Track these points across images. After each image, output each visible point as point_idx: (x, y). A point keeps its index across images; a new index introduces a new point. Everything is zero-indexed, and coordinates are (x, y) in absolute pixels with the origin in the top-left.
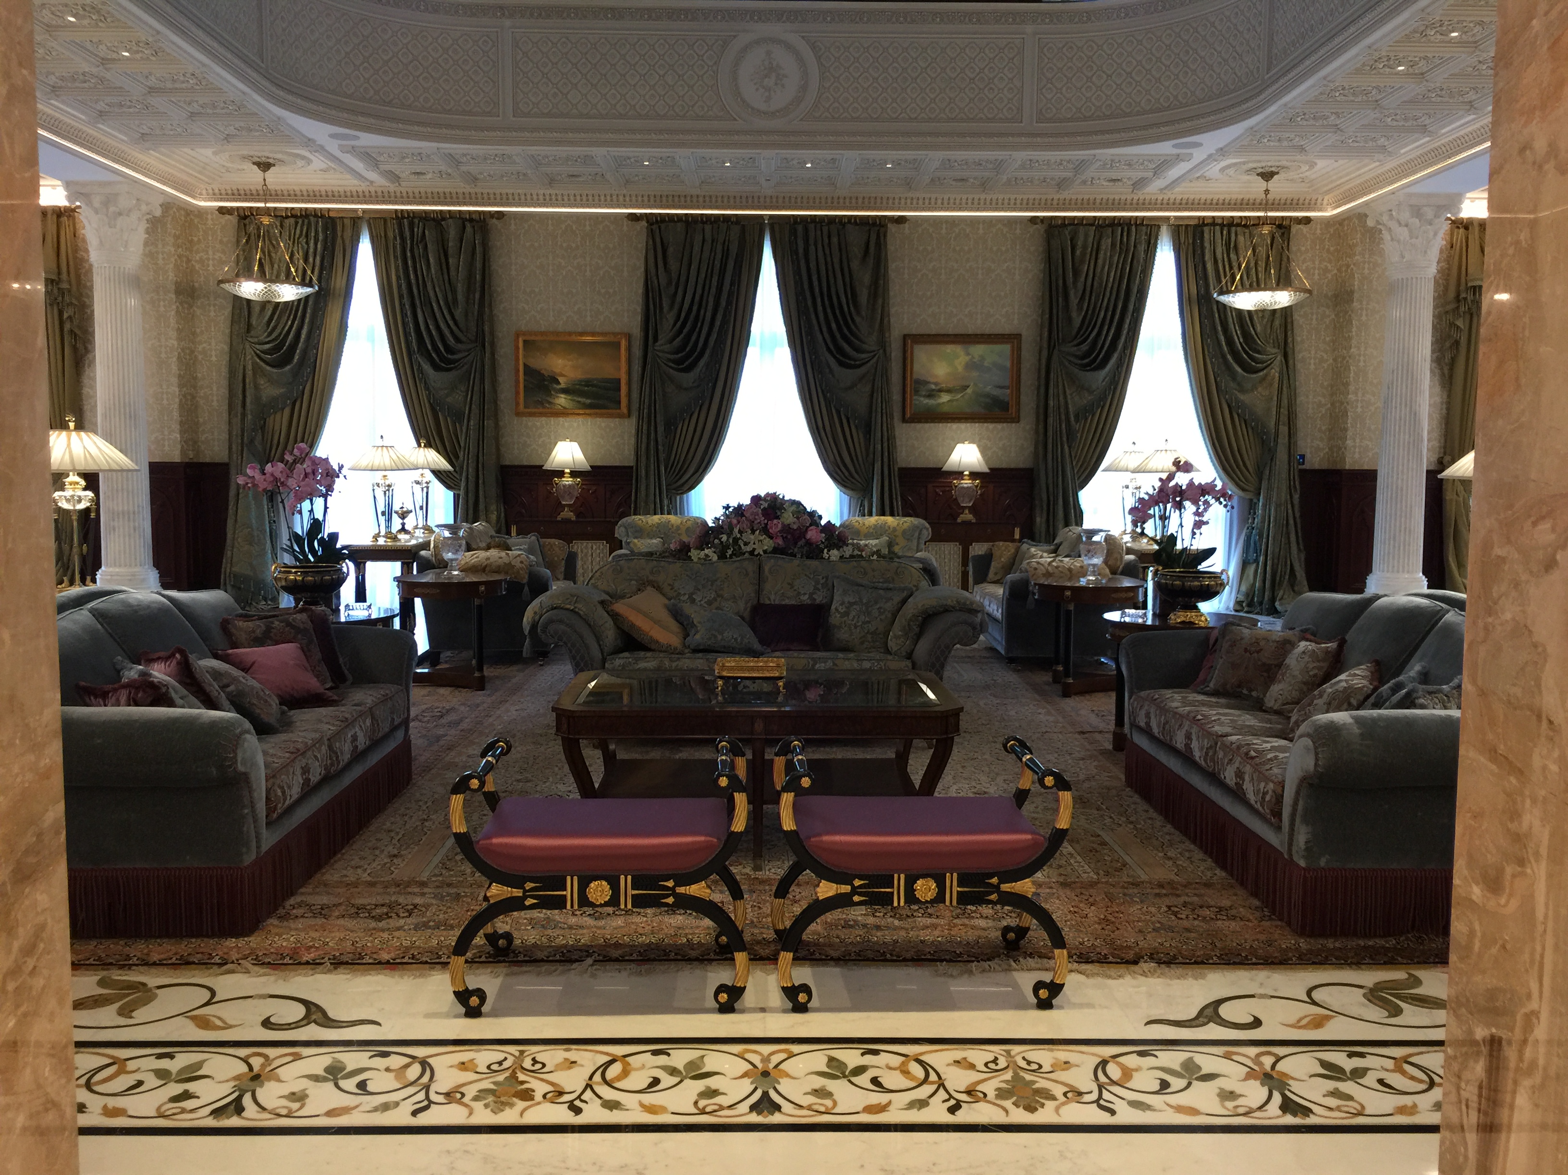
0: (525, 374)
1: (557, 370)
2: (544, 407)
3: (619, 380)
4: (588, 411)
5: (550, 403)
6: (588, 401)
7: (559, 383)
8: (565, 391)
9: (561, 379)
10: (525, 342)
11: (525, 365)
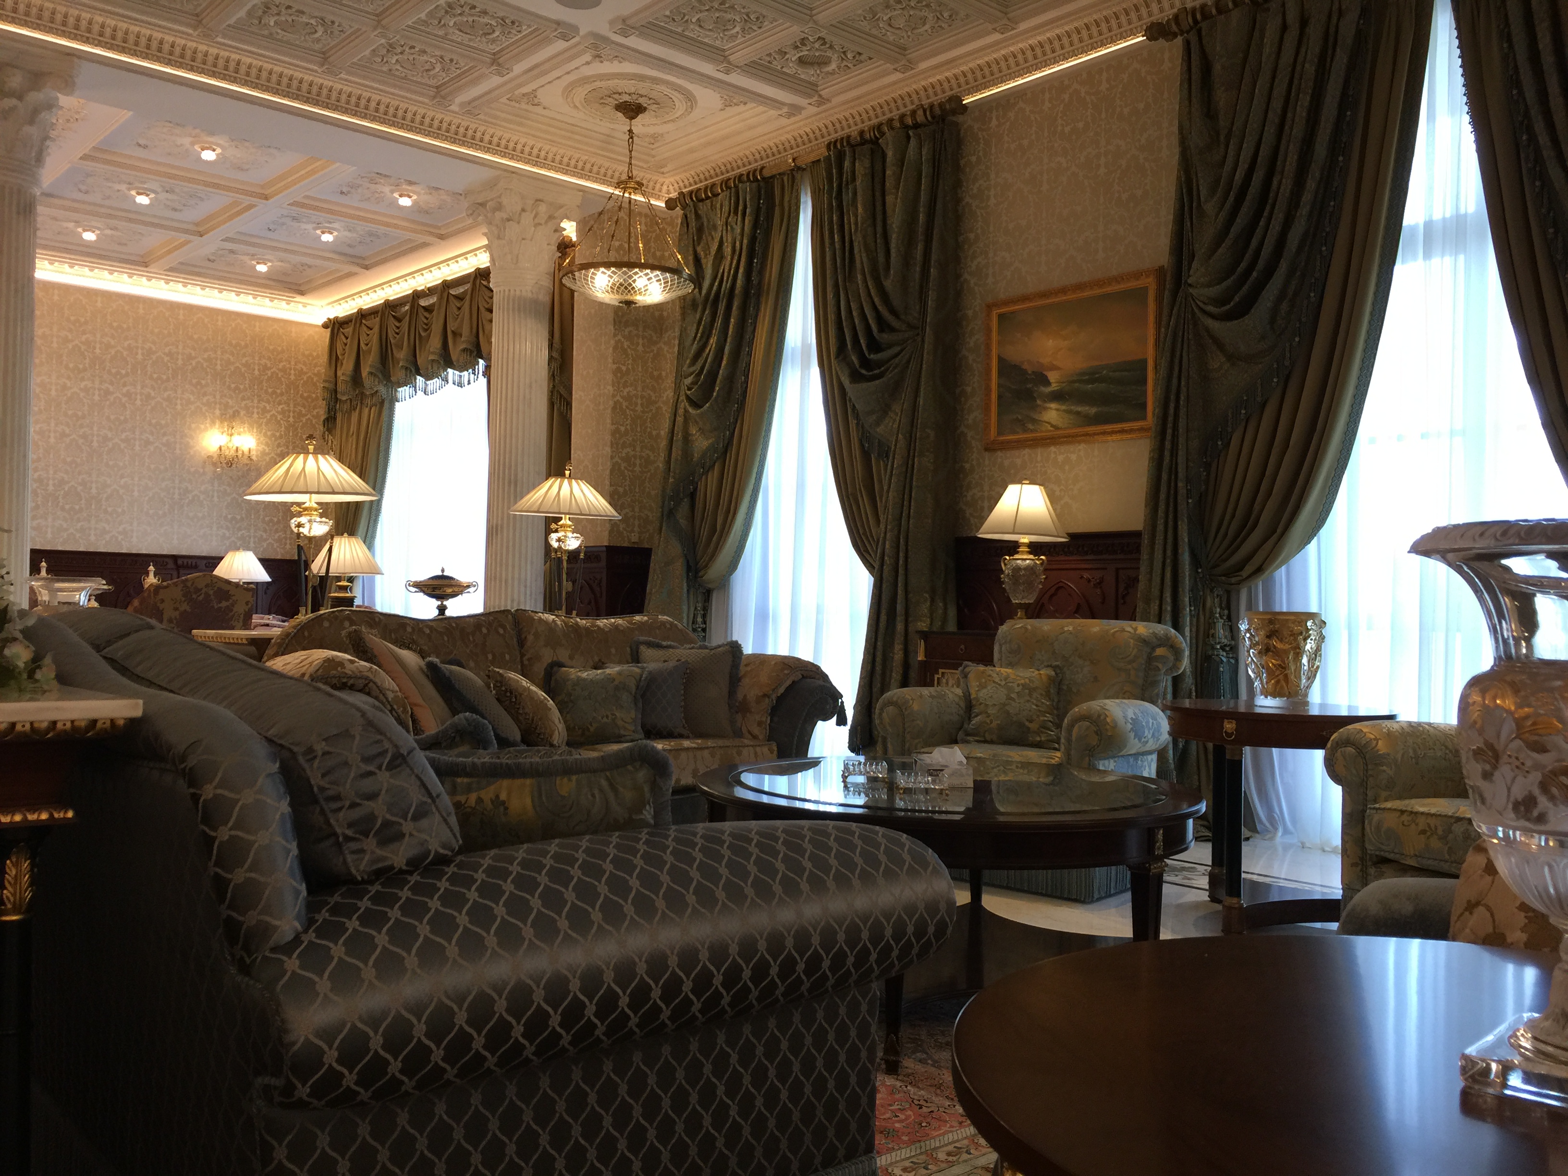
0: (1001, 373)
1: (1045, 361)
2: (1026, 430)
3: (1144, 362)
4: (1091, 429)
5: (1034, 421)
6: (1093, 410)
7: (1047, 383)
8: (1058, 397)
9: (1053, 376)
10: (1001, 317)
11: (1001, 360)
